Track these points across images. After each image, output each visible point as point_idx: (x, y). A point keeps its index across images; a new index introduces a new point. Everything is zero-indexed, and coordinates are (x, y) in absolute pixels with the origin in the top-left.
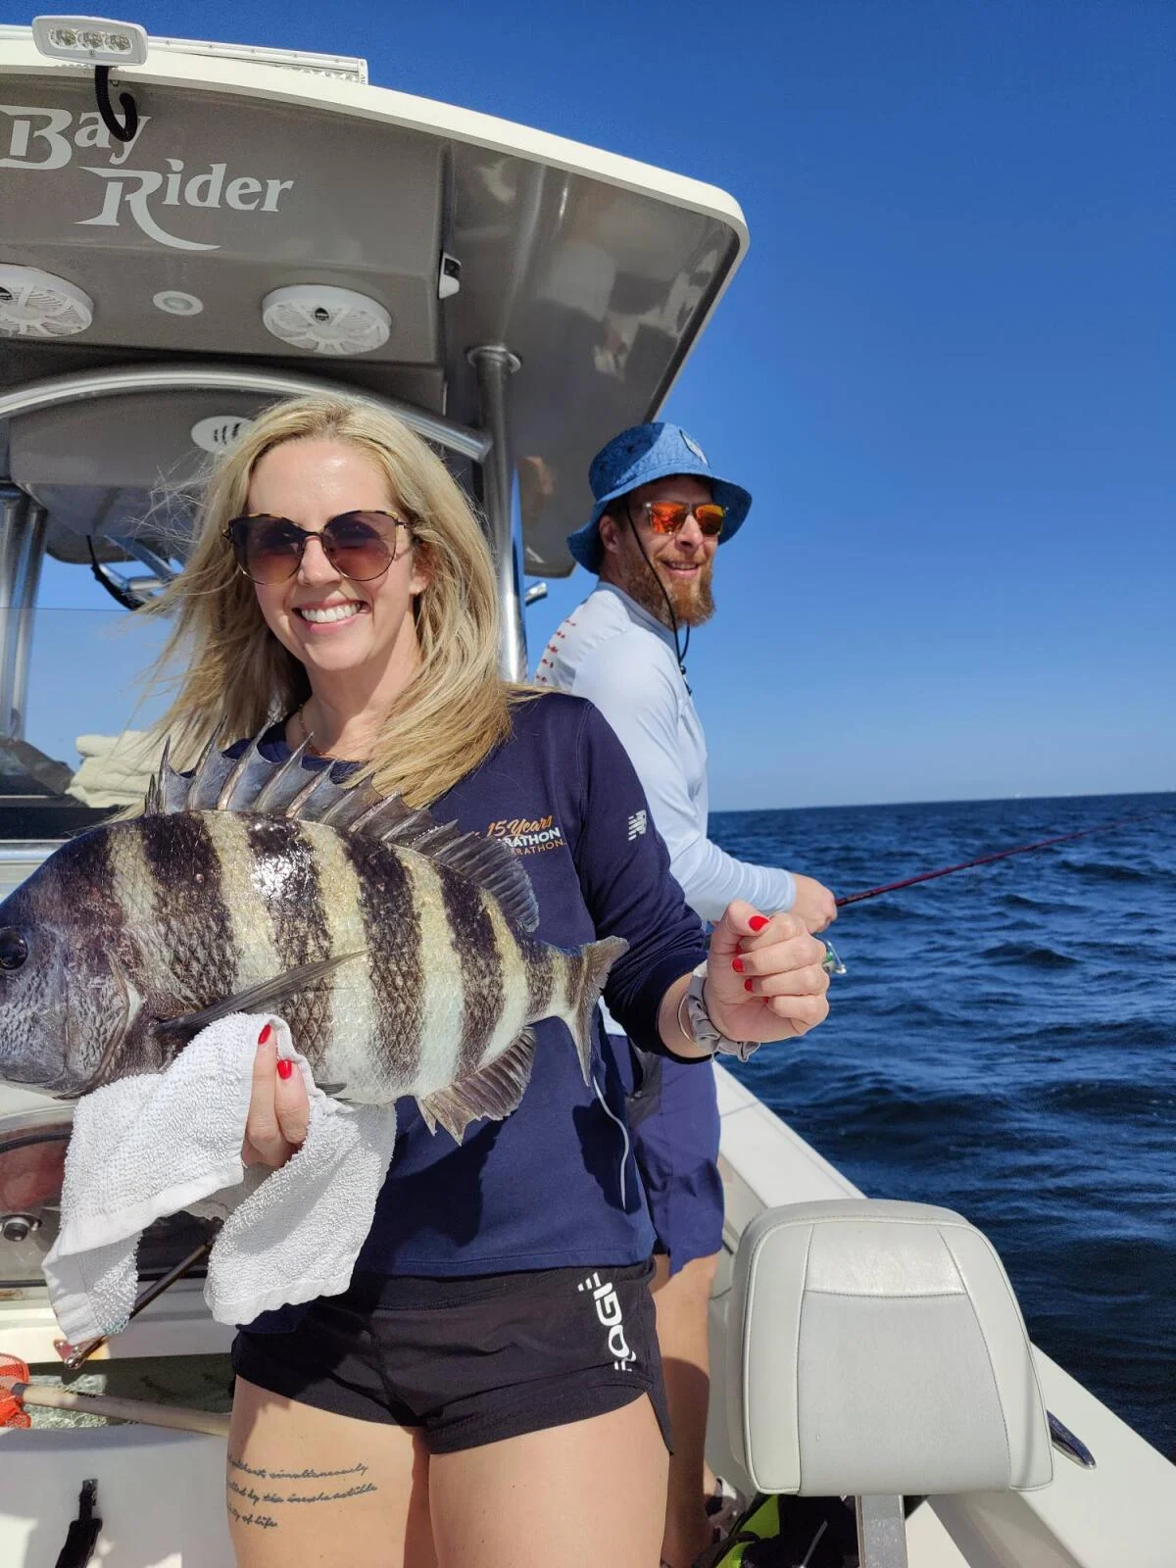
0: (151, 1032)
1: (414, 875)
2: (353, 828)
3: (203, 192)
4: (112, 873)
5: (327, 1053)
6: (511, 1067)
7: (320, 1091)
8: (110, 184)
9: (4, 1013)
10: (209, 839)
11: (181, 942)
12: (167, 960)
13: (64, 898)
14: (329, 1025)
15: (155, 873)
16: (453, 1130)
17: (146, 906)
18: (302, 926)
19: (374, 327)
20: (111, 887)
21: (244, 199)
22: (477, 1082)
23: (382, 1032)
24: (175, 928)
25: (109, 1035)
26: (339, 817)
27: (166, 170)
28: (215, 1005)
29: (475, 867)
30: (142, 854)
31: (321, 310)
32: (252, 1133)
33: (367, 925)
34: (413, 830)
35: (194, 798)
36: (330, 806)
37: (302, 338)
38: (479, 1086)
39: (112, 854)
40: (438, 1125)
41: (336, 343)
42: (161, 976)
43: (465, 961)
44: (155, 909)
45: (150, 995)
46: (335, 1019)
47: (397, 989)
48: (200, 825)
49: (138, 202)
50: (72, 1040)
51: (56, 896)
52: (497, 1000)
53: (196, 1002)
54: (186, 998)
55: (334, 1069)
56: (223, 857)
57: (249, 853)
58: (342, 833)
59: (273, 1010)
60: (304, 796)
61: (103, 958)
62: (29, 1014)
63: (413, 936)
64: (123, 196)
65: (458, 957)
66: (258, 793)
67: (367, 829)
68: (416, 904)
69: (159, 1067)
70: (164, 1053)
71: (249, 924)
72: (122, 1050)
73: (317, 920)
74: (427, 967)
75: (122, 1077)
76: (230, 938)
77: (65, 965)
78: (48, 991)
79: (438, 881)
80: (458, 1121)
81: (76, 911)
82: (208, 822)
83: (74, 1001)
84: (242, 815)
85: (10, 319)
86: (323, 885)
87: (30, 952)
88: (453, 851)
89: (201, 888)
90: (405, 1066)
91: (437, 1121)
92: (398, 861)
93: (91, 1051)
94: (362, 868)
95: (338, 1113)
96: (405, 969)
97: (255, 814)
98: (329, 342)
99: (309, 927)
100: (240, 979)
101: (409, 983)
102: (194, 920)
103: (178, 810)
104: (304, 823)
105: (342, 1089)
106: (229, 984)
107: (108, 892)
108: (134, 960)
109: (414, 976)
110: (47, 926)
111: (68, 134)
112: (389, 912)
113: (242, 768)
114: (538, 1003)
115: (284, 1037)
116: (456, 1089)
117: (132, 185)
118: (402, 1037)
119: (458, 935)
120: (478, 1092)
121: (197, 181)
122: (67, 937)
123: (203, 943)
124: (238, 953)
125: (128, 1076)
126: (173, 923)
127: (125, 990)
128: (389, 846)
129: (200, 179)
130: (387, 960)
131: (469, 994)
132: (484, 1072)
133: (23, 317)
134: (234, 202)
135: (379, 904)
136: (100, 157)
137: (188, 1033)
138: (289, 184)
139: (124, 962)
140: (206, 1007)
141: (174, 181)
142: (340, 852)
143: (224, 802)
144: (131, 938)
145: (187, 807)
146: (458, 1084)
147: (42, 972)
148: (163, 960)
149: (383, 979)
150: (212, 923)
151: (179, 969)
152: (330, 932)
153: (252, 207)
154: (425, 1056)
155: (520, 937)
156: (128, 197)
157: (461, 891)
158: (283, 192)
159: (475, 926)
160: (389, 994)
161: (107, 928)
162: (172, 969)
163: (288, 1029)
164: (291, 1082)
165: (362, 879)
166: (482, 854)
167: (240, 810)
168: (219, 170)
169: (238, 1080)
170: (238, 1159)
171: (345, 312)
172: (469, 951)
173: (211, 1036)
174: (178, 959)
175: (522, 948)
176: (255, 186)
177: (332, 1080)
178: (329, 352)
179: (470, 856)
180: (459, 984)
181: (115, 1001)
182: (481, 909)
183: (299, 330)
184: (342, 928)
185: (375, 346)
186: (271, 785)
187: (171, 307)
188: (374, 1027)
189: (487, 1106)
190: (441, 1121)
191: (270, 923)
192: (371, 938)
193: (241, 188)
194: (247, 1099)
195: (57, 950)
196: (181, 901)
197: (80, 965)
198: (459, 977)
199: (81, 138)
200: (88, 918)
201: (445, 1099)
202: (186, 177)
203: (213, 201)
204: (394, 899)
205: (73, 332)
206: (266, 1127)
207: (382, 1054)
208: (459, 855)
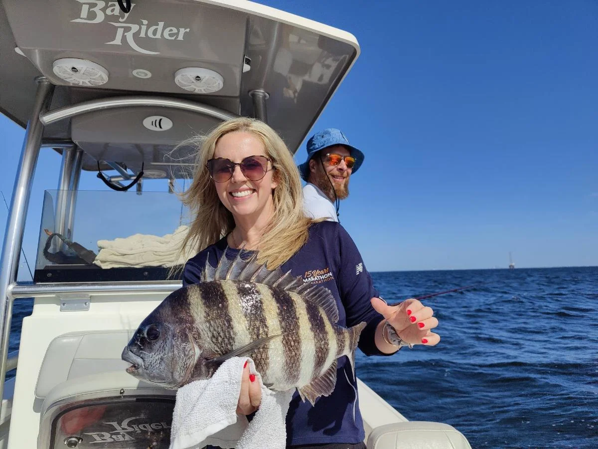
0: (204, 364)
1: (296, 303)
2: (274, 286)
3: (155, 32)
4: (190, 304)
5: (267, 371)
6: (331, 375)
7: (265, 387)
8: (119, 29)
9: (151, 356)
10: (223, 291)
11: (215, 330)
12: (210, 336)
13: (172, 313)
14: (268, 361)
15: (205, 304)
16: (311, 401)
17: (202, 316)
18: (258, 323)
19: (217, 84)
20: (189, 309)
21: (170, 35)
22: (319, 382)
23: (287, 363)
24: (212, 325)
25: (188, 365)
26: (269, 282)
27: (141, 24)
28: (227, 353)
29: (317, 298)
30: (200, 297)
31: (198, 77)
32: (241, 403)
33: (281, 322)
34: (295, 285)
35: (217, 275)
36: (266, 277)
37: (190, 87)
38: (320, 383)
39: (189, 297)
40: (306, 399)
41: (202, 89)
42: (208, 343)
43: (315, 335)
44: (205, 317)
45: (204, 350)
46: (270, 358)
47: (292, 347)
48: (220, 285)
49: (129, 36)
50: (175, 366)
51: (170, 313)
52: (327, 350)
53: (220, 352)
54: (217, 351)
55: (270, 377)
56: (229, 298)
57: (238, 296)
58: (271, 287)
59: (248, 355)
60: (256, 274)
61: (186, 336)
62: (160, 357)
63: (297, 326)
64: (123, 34)
65: (313, 334)
66: (240, 273)
67: (279, 286)
68: (297, 314)
69: (207, 377)
70: (209, 372)
71: (239, 323)
72: (193, 370)
73: (263, 321)
74: (302, 337)
75: (193, 381)
76: (232, 328)
77: (173, 338)
78: (167, 348)
79: (304, 305)
80: (313, 397)
81: (177, 318)
82: (223, 284)
83: (176, 352)
84: (235, 282)
85: (76, 79)
86: (265, 307)
87: (160, 333)
88: (309, 293)
89: (221, 309)
90: (295, 376)
91: (305, 397)
92: (291, 298)
93: (181, 371)
94: (278, 300)
95: (271, 395)
96: (294, 339)
97: (239, 281)
98: (200, 88)
99: (260, 323)
100: (236, 344)
101: (296, 344)
102: (219, 321)
103: (212, 280)
104: (257, 284)
105: (272, 385)
106: (232, 346)
107: (188, 311)
108: (198, 337)
109: (298, 341)
110: (167, 324)
111: (104, 10)
112: (288, 317)
113: (234, 264)
114: (340, 350)
115: (252, 366)
116: (312, 384)
117: (127, 29)
118: (294, 365)
119: (312, 325)
120: (319, 385)
121: (153, 28)
122: (174, 328)
123: (222, 330)
124: (235, 334)
125: (195, 380)
126: (212, 322)
127: (194, 348)
128: (287, 292)
129: (154, 27)
130: (288, 335)
131: (317, 348)
132: (321, 377)
133: (81, 79)
134: (166, 36)
135: (285, 314)
136: (115, 18)
137: (217, 364)
138: (188, 30)
139: (194, 337)
140: (224, 354)
141: (144, 28)
142: (270, 295)
143: (228, 277)
144: (197, 328)
145: (215, 279)
146: (312, 382)
147: (165, 341)
148: (208, 337)
149: (287, 343)
150: (226, 323)
151: (214, 340)
152: (268, 325)
153: (173, 38)
154: (302, 372)
155: (333, 325)
156: (126, 34)
157: (312, 308)
158: (186, 33)
159: (318, 321)
160: (289, 349)
161: (188, 325)
162: (212, 340)
163: (253, 363)
164: (255, 383)
165: (278, 305)
166: (319, 293)
167: (234, 280)
168: (161, 24)
169: (236, 382)
170: (235, 413)
171: (207, 78)
172: (317, 331)
173: (226, 365)
174: (213, 336)
175: (335, 329)
176: (175, 30)
177: (269, 382)
178: (199, 92)
179: (315, 295)
180: (314, 343)
181: (190, 352)
182: (319, 315)
183: (188, 84)
184: (272, 324)
185: (217, 90)
186: (245, 270)
187: (140, 75)
188: (284, 361)
189: (323, 391)
190: (307, 397)
191: (246, 322)
192: (282, 327)
193: (170, 31)
194: (239, 390)
195: (170, 333)
196: (214, 314)
197: (178, 338)
198: (313, 341)
199: (109, 12)
200: (181, 321)
201: (308, 388)
202: (148, 27)
203: (158, 36)
204: (290, 312)
205: (100, 84)
206: (246, 401)
207: (287, 372)
208: (311, 294)
